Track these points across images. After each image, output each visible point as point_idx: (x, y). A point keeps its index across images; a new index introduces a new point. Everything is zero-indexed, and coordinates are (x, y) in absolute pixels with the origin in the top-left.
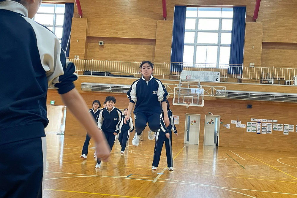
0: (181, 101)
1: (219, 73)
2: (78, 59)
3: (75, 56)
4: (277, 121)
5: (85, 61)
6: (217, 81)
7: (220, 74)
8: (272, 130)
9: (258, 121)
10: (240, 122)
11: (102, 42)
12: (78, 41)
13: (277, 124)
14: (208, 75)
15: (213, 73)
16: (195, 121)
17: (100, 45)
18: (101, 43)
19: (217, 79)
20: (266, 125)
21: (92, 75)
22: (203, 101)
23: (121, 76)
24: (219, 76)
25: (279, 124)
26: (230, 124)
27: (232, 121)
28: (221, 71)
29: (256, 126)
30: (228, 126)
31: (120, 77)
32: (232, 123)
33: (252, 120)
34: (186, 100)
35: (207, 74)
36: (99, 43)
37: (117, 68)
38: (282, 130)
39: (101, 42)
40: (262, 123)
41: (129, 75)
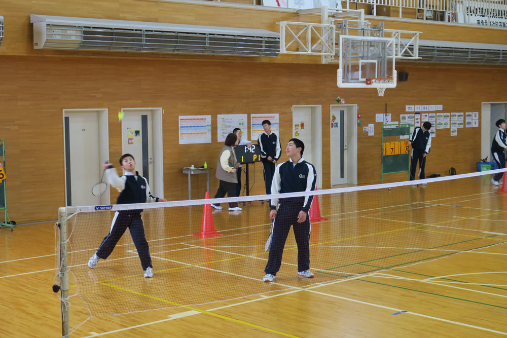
4: (442, 106)
8: (436, 129)
9: (416, 110)
10: (389, 117)
13: (442, 114)
20: (427, 117)
25: (445, 114)
26: (373, 125)
27: (377, 115)
29: (413, 124)
30: (370, 129)
32: (377, 121)
33: (407, 110)
38: (448, 127)
40: (422, 114)
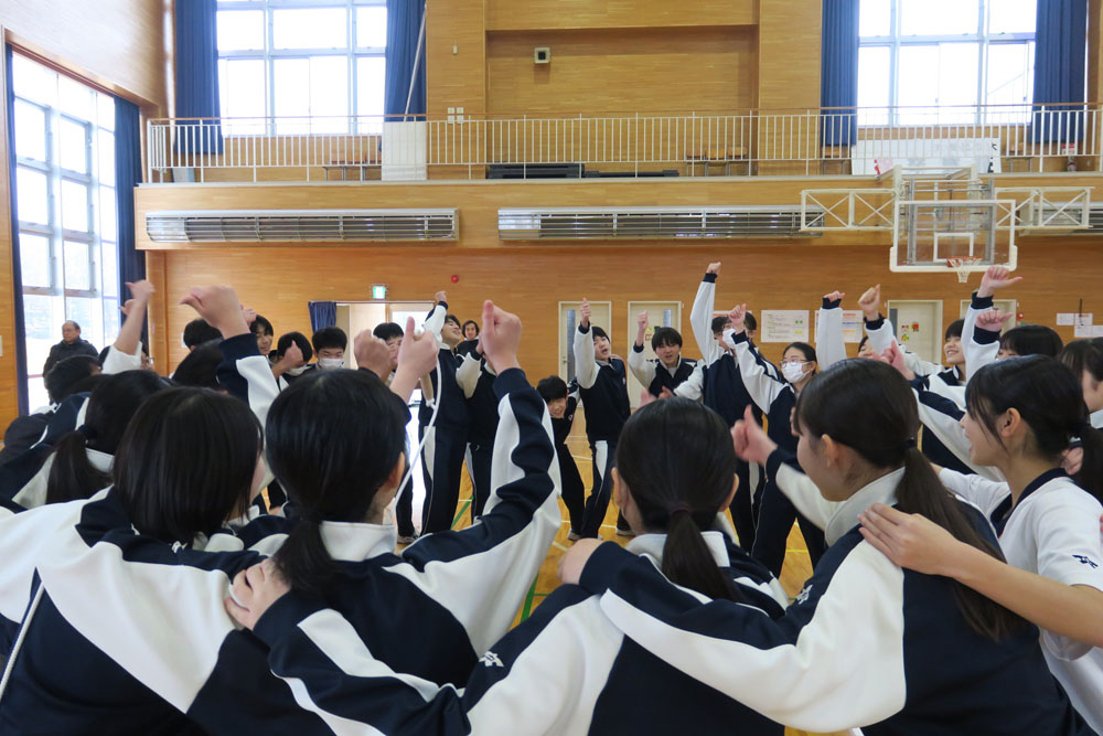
0: (925, 253)
1: (998, 141)
2: (461, 119)
3: (451, 110)
5: (489, 125)
6: (990, 171)
7: (998, 147)
10: (1089, 318)
11: (547, 49)
12: (455, 52)
14: (954, 154)
15: (971, 145)
16: (916, 327)
17: (538, 61)
18: (542, 56)
19: (991, 164)
21: (527, 177)
22: (1014, 250)
23: (640, 175)
24: (997, 153)
27: (1059, 315)
28: (1004, 134)
31: (636, 179)
32: (1059, 324)
34: (945, 251)
35: (953, 147)
36: (536, 55)
37: (609, 148)
39: (541, 49)
41: (660, 170)
